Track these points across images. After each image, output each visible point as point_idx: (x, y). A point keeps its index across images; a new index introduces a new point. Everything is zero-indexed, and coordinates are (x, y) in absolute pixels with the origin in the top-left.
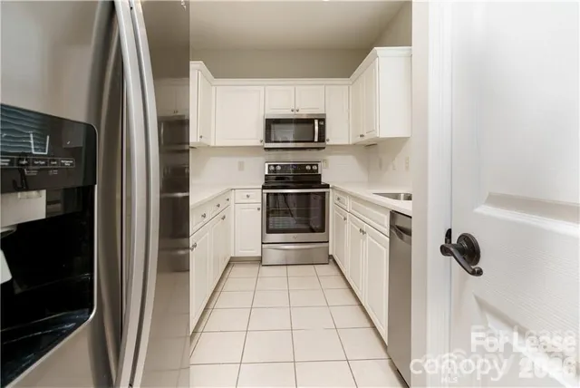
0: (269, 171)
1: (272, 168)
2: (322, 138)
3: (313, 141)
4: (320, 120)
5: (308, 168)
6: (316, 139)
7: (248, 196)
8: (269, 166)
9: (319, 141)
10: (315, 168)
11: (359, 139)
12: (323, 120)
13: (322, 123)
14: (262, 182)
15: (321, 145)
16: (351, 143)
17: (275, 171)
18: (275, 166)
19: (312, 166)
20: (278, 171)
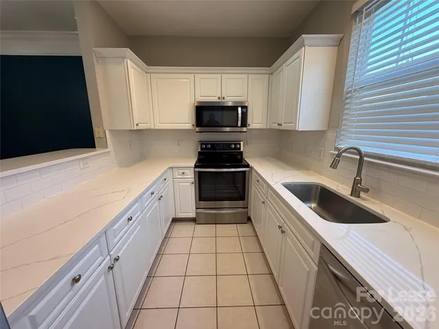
0: (202, 149)
1: (204, 146)
2: (244, 124)
3: (237, 126)
4: (243, 107)
5: (233, 146)
6: (239, 124)
7: (183, 173)
8: (201, 144)
9: (241, 127)
10: (238, 146)
12: (246, 107)
13: (245, 110)
16: (268, 127)
17: (206, 148)
18: (206, 144)
19: (235, 144)
20: (208, 149)
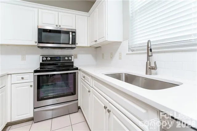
0: (43, 61)
1: (45, 59)
2: (74, 42)
3: (69, 44)
4: (73, 32)
5: (66, 58)
6: (71, 43)
7: (22, 78)
8: (43, 57)
9: (72, 44)
10: (70, 58)
11: (94, 43)
12: (75, 32)
13: (74, 34)
14: (38, 67)
15: (73, 46)
16: (89, 46)
17: (47, 60)
18: (46, 57)
19: (68, 57)
20: (48, 61)
